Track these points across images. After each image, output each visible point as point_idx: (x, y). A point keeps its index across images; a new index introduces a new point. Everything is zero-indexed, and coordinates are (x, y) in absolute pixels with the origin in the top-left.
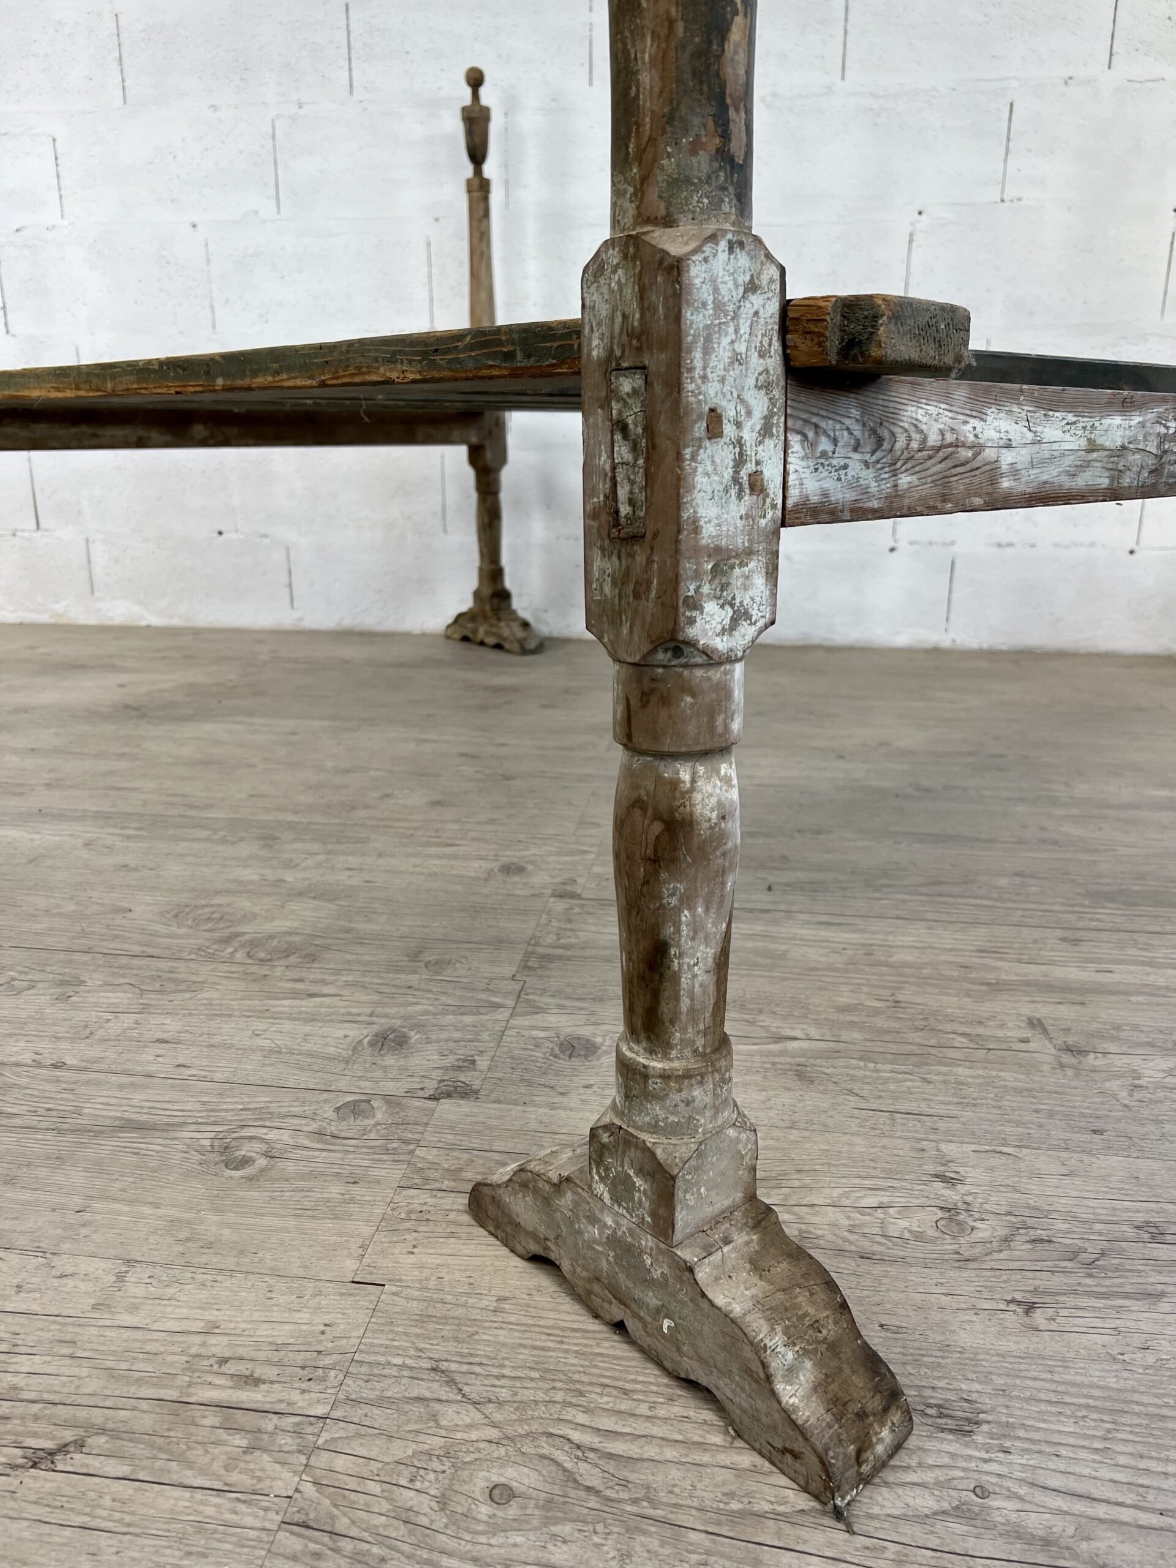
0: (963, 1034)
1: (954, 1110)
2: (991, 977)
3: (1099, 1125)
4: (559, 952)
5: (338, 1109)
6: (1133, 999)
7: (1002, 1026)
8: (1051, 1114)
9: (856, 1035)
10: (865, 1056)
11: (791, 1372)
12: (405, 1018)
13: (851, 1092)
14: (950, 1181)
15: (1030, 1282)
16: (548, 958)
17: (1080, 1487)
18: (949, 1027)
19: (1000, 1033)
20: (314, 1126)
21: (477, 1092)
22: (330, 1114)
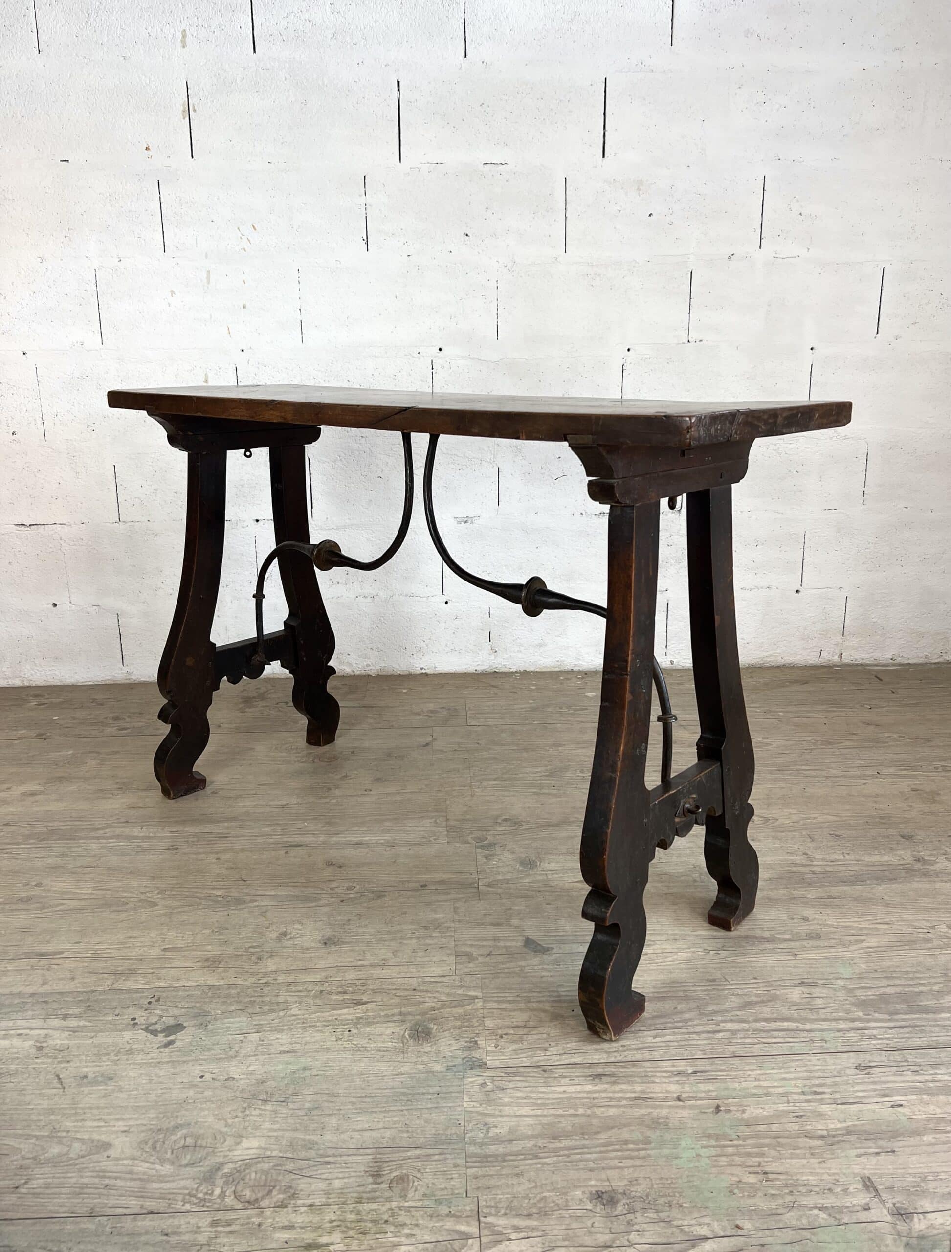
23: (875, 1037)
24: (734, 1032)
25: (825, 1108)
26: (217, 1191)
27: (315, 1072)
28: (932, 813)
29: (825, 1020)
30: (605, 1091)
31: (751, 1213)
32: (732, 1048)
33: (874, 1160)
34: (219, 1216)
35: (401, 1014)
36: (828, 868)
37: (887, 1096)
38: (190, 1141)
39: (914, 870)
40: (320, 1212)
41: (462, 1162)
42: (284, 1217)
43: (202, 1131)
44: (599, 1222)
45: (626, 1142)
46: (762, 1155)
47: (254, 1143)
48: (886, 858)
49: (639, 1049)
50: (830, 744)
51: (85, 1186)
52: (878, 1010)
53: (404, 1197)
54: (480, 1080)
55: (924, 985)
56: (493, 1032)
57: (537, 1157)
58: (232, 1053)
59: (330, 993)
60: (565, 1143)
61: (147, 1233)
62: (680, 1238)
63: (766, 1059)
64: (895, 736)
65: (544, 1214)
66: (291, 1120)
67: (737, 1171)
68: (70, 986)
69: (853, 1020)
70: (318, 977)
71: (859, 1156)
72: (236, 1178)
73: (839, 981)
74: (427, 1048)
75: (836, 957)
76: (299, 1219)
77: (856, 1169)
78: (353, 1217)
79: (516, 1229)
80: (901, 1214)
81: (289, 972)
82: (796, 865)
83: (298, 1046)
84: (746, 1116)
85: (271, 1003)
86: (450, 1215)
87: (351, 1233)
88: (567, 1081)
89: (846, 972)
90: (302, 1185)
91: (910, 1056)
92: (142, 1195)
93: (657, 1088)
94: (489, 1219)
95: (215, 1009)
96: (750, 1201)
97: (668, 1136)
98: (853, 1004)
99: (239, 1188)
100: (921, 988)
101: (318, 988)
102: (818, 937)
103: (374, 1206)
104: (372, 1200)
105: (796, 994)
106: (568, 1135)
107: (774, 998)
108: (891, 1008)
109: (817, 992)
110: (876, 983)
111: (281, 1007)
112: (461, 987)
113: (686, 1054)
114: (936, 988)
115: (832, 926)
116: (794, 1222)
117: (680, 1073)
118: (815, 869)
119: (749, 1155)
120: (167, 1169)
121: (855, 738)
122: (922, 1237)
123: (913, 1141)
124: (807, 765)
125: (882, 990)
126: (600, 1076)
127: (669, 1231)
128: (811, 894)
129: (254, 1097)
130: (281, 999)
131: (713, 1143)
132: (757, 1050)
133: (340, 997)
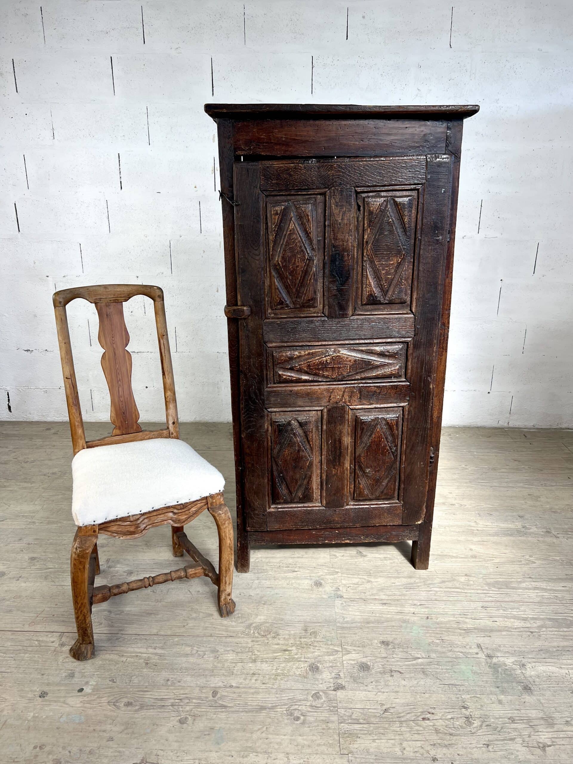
0: (461, 652)
1: (463, 682)
2: (465, 626)
3: (497, 684)
5: (312, 696)
6: (504, 633)
7: (470, 648)
8: (487, 682)
12: (314, 658)
13: (437, 678)
14: (466, 708)
15: (487, 738)
18: (457, 650)
19: (471, 651)
20: (309, 704)
21: (344, 687)
22: (311, 698)
23: (491, 597)
24: (436, 591)
25: (467, 620)
26: (252, 632)
27: (280, 595)
28: (535, 506)
29: (473, 589)
30: (387, 609)
31: (435, 652)
32: (435, 597)
33: (482, 638)
34: (254, 639)
35: (310, 576)
36: (484, 529)
37: (491, 618)
38: (240, 615)
39: (521, 532)
40: (287, 640)
41: (335, 628)
42: (276, 641)
43: (243, 612)
44: (383, 650)
45: (393, 626)
46: (442, 634)
47: (262, 617)
48: (510, 526)
49: (399, 595)
50: (495, 470)
51: (208, 627)
52: (494, 587)
53: (316, 638)
54: (341, 602)
55: (514, 579)
56: (345, 585)
57: (361, 629)
58: (250, 587)
59: (283, 567)
60: (372, 625)
61: (231, 643)
62: (411, 657)
63: (448, 602)
64: (527, 467)
65: (364, 646)
66: (274, 611)
67: (433, 638)
69: (483, 590)
70: (278, 560)
71: (477, 637)
72: (257, 628)
73: (481, 575)
74: (320, 589)
75: (481, 566)
76: (281, 642)
77: (475, 641)
78: (299, 643)
79: (355, 650)
80: (489, 656)
82: (471, 526)
83: (273, 586)
84: (438, 621)
85: (261, 569)
86: (331, 644)
87: (299, 647)
88: (373, 604)
89: (484, 572)
90: (281, 632)
91: (503, 604)
92: (227, 631)
93: (406, 609)
94: (345, 647)
96: (437, 648)
97: (409, 625)
98: (485, 584)
99: (259, 631)
100: (513, 580)
101: (278, 565)
102: (475, 557)
103: (305, 640)
104: (305, 638)
105: (463, 579)
106: (373, 623)
107: (454, 580)
108: (499, 586)
109: (471, 578)
110: (495, 577)
111: (265, 571)
112: (332, 567)
113: (418, 598)
114: (519, 580)
115: (482, 553)
116: (450, 656)
117: (415, 605)
118: (479, 529)
119: (437, 633)
120: (234, 624)
121: (508, 467)
122: (495, 664)
123: (498, 633)
124: (482, 480)
125: (497, 580)
126: (385, 604)
127: (407, 655)
128: (476, 539)
129: (260, 602)
130: (264, 568)
131: (425, 629)
132: (444, 598)
133: (287, 569)
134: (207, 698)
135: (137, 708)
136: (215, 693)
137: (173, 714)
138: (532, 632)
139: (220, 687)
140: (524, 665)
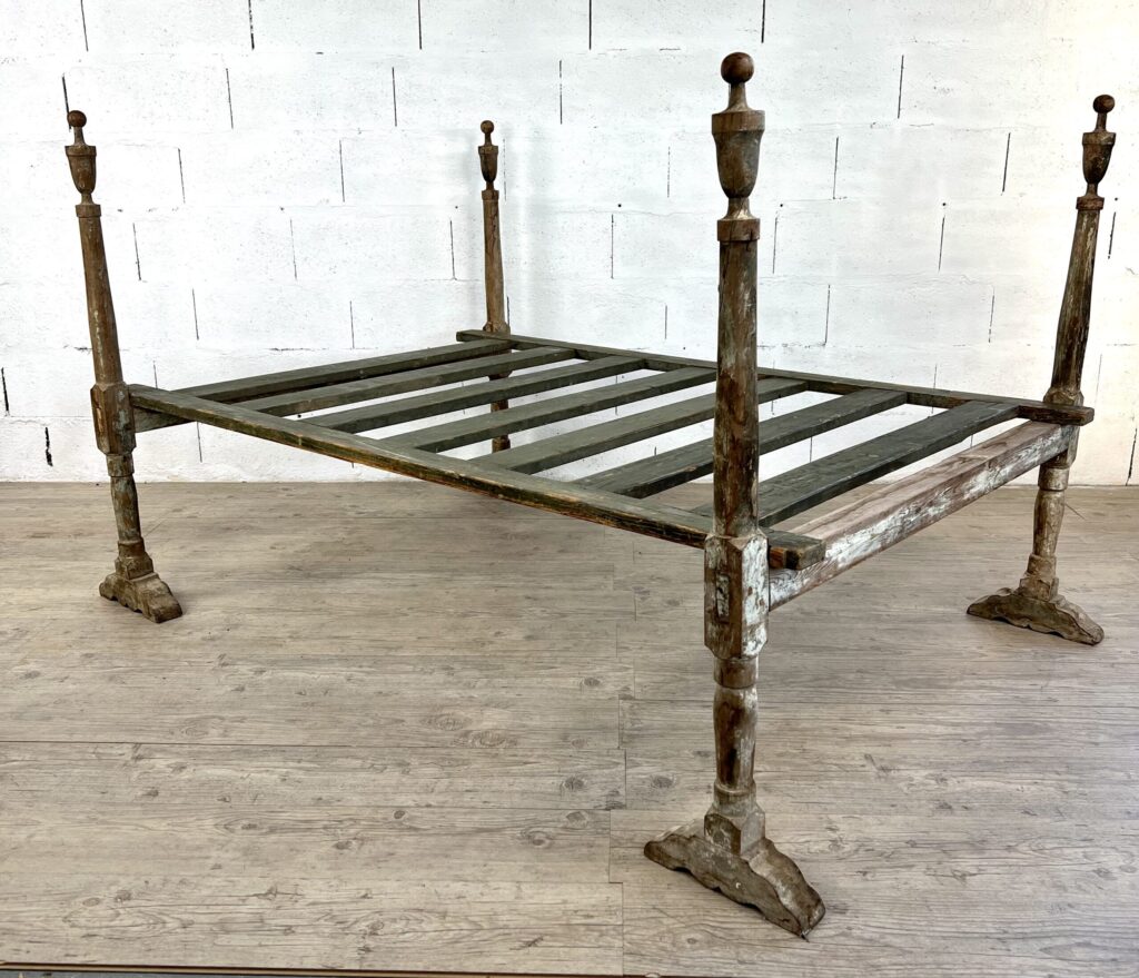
0: (836, 765)
1: (833, 800)
2: (847, 734)
3: (894, 803)
4: (636, 732)
5: (568, 817)
6: (914, 741)
7: (853, 759)
8: (875, 800)
9: (788, 768)
10: (793, 778)
11: (785, 894)
12: (576, 772)
13: (788, 795)
14: (833, 830)
15: (864, 865)
16: (630, 736)
17: (881, 925)
18: (828, 761)
19: (852, 763)
20: (561, 825)
21: (625, 806)
22: (566, 819)
23: (900, 698)
24: (802, 692)
25: (852, 726)
26: (470, 741)
33: (876, 748)
35: (580, 674)
37: (895, 723)
38: (450, 721)
40: (531, 750)
42: (511, 752)
43: (457, 717)
47: (490, 724)
52: (907, 686)
55: (945, 675)
56: (640, 684)
68: (359, 653)
69: (887, 690)
70: (523, 654)
71: (867, 746)
72: (481, 736)
74: (596, 689)
75: (887, 659)
76: (519, 753)
77: (863, 751)
80: (884, 769)
81: (504, 652)
82: (878, 611)
83: (513, 685)
84: (800, 727)
85: (493, 665)
86: (608, 756)
94: (631, 758)
95: (457, 666)
99: (483, 740)
100: (942, 677)
104: (563, 748)
105: (852, 676)
107: (835, 677)
108: (916, 685)
109: (866, 675)
112: (620, 663)
113: (766, 699)
114: (953, 677)
115: (891, 644)
116: (816, 769)
118: (892, 614)
119: (797, 742)
120: (439, 731)
123: (904, 742)
125: (914, 677)
128: (883, 627)
129: (487, 705)
134: (385, 819)
135: (264, 831)
136: (399, 814)
137: (326, 838)
138: (965, 741)
139: (408, 807)
140: (942, 780)
